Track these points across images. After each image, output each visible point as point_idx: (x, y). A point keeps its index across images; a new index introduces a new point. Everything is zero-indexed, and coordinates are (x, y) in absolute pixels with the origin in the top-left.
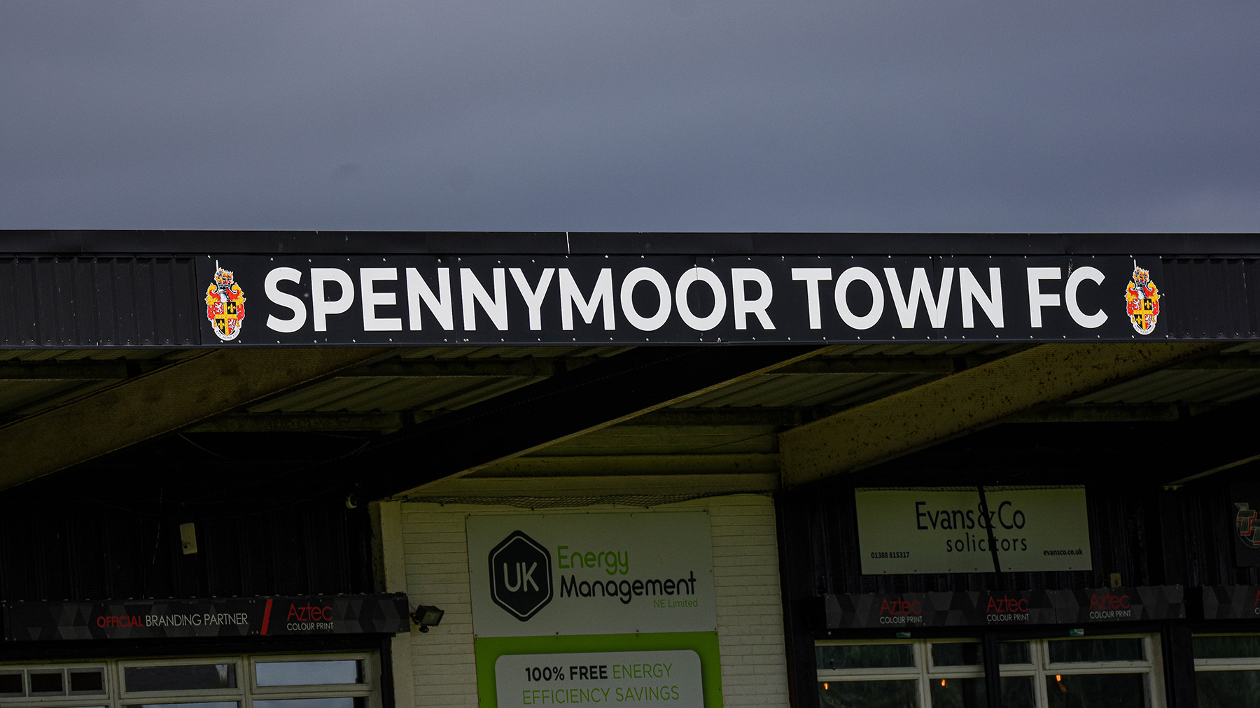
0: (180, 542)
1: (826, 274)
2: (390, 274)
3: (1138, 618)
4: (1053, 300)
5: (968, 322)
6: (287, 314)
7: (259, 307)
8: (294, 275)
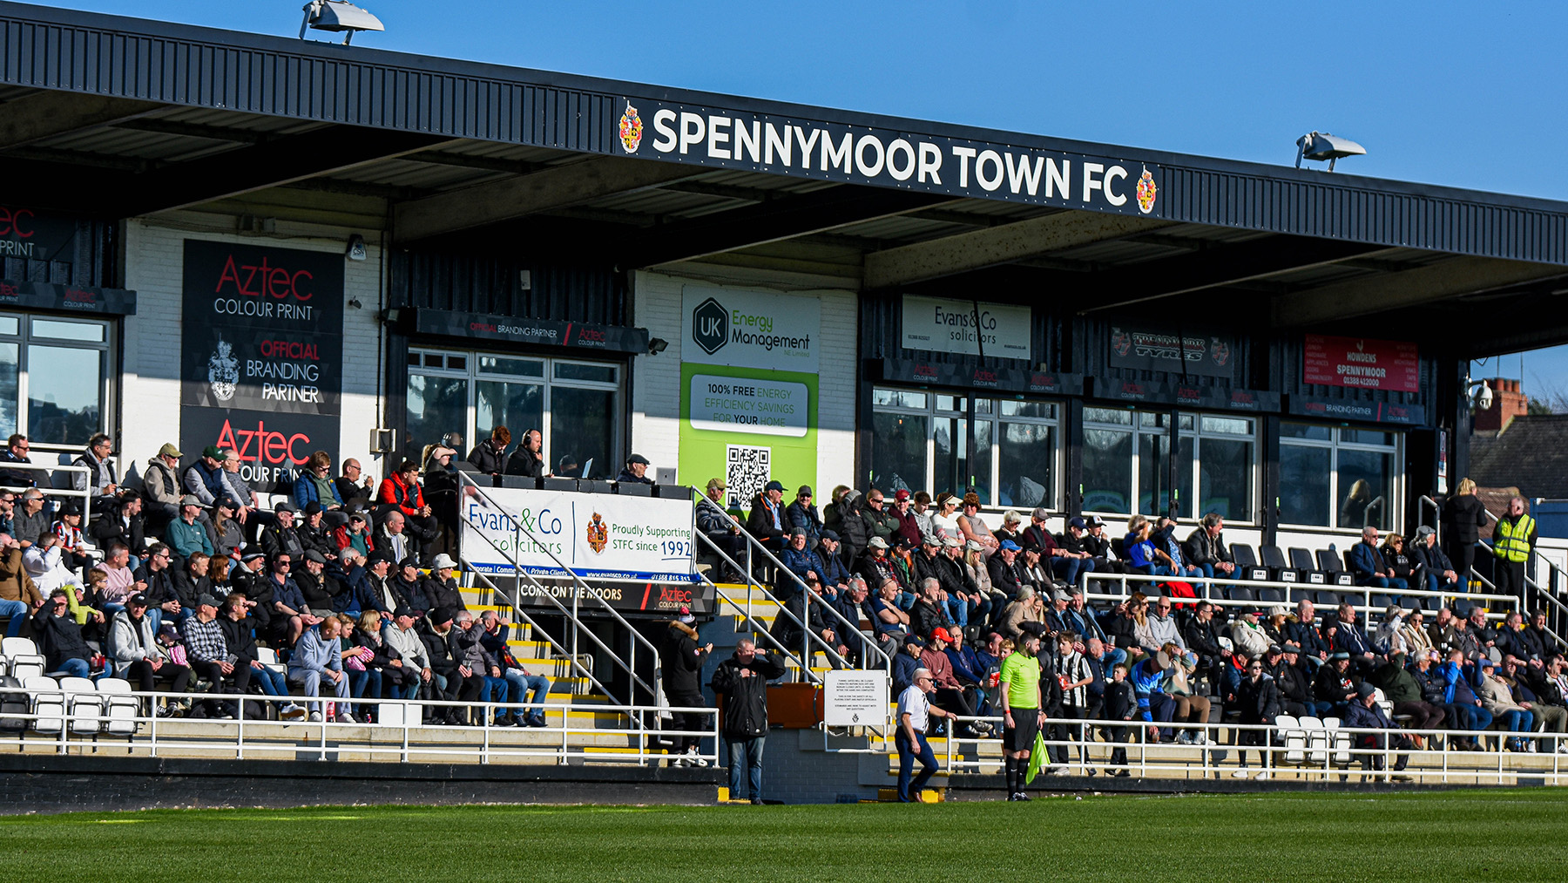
0: (520, 281)
1: (972, 152)
2: (726, 122)
3: (1057, 392)
4: (1097, 185)
5: (1049, 193)
6: (665, 140)
7: (649, 134)
8: (672, 116)
